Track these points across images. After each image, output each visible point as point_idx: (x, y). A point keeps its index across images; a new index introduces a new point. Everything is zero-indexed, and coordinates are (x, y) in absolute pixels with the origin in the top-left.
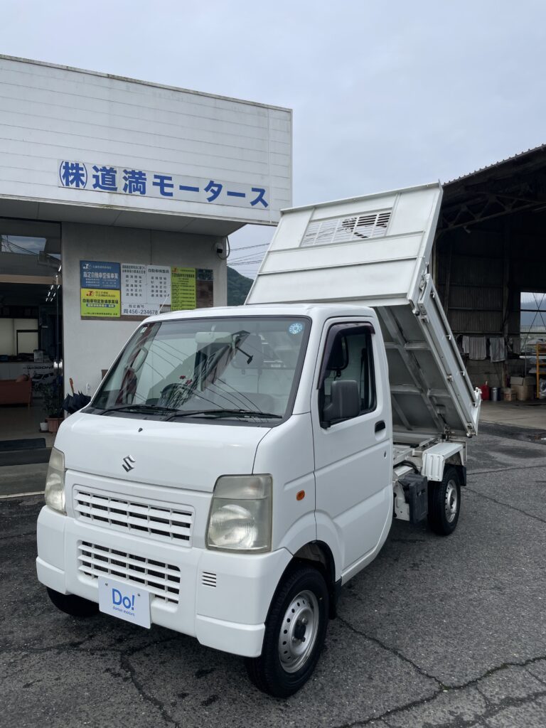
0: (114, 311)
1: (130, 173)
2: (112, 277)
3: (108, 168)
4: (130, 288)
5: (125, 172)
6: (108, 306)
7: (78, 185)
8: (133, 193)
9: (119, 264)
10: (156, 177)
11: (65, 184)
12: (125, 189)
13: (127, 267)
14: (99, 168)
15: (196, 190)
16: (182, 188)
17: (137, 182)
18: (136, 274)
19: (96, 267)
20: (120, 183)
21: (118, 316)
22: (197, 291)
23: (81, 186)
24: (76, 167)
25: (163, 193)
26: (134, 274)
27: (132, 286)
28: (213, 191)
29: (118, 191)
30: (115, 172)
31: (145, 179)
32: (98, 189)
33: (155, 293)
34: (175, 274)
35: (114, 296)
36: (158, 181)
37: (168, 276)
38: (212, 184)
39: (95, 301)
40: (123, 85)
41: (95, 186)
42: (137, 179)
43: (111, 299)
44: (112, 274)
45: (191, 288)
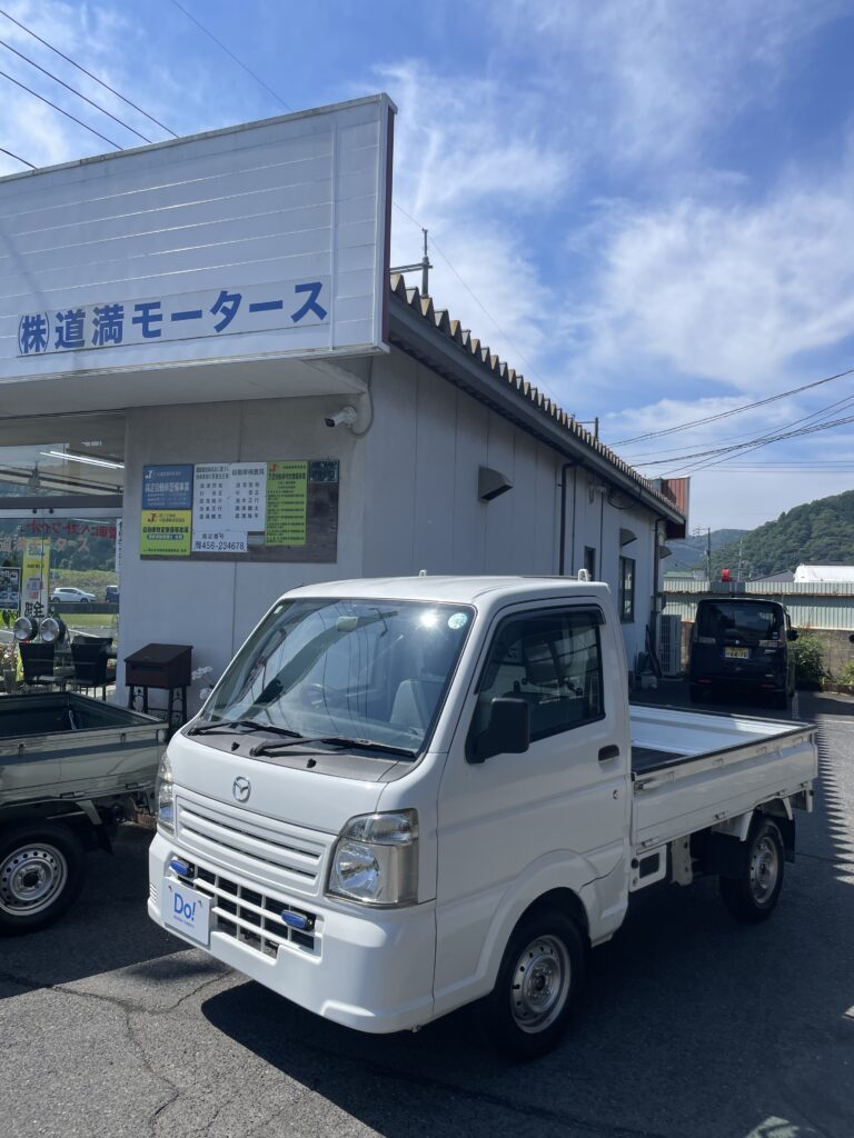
0: (182, 546)
1: (102, 311)
2: (182, 488)
3: (75, 312)
4: (205, 505)
5: (97, 311)
6: (174, 538)
7: (37, 349)
8: (106, 344)
9: (193, 466)
10: (138, 308)
11: (23, 349)
12: (94, 341)
13: (204, 470)
14: (64, 314)
15: (197, 314)
16: (176, 317)
17: (111, 325)
18: (215, 481)
19: (162, 474)
20: (89, 330)
21: (188, 553)
22: (309, 503)
23: (42, 350)
24: (38, 321)
25: (147, 333)
26: (211, 481)
27: (208, 500)
28: (225, 310)
29: (85, 347)
30: (83, 315)
31: (122, 316)
32: (61, 348)
33: (241, 512)
34: (273, 476)
35: (183, 520)
36: (140, 314)
37: (263, 479)
38: (224, 297)
39: (158, 529)
40: (99, 167)
41: (57, 345)
42: (111, 318)
43: (179, 525)
44: (182, 484)
45: (300, 499)
